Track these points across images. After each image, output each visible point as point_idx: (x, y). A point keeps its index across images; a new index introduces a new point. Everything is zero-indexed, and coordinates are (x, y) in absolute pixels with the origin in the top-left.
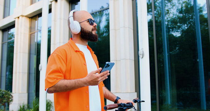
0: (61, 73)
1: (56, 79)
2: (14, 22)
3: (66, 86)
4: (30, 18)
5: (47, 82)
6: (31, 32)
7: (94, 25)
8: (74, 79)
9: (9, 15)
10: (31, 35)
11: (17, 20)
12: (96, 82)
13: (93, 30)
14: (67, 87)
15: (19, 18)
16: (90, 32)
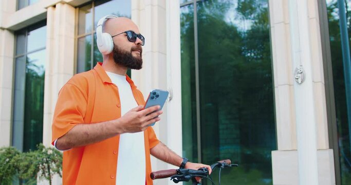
0: (79, 115)
1: (69, 124)
2: (45, 14)
3: (86, 133)
4: (76, 7)
5: (55, 129)
6: (78, 34)
7: (137, 42)
8: (101, 122)
9: (29, 4)
10: (78, 39)
11: (50, 11)
12: (136, 124)
13: (133, 50)
14: (88, 135)
15: (55, 6)
16: (127, 52)
